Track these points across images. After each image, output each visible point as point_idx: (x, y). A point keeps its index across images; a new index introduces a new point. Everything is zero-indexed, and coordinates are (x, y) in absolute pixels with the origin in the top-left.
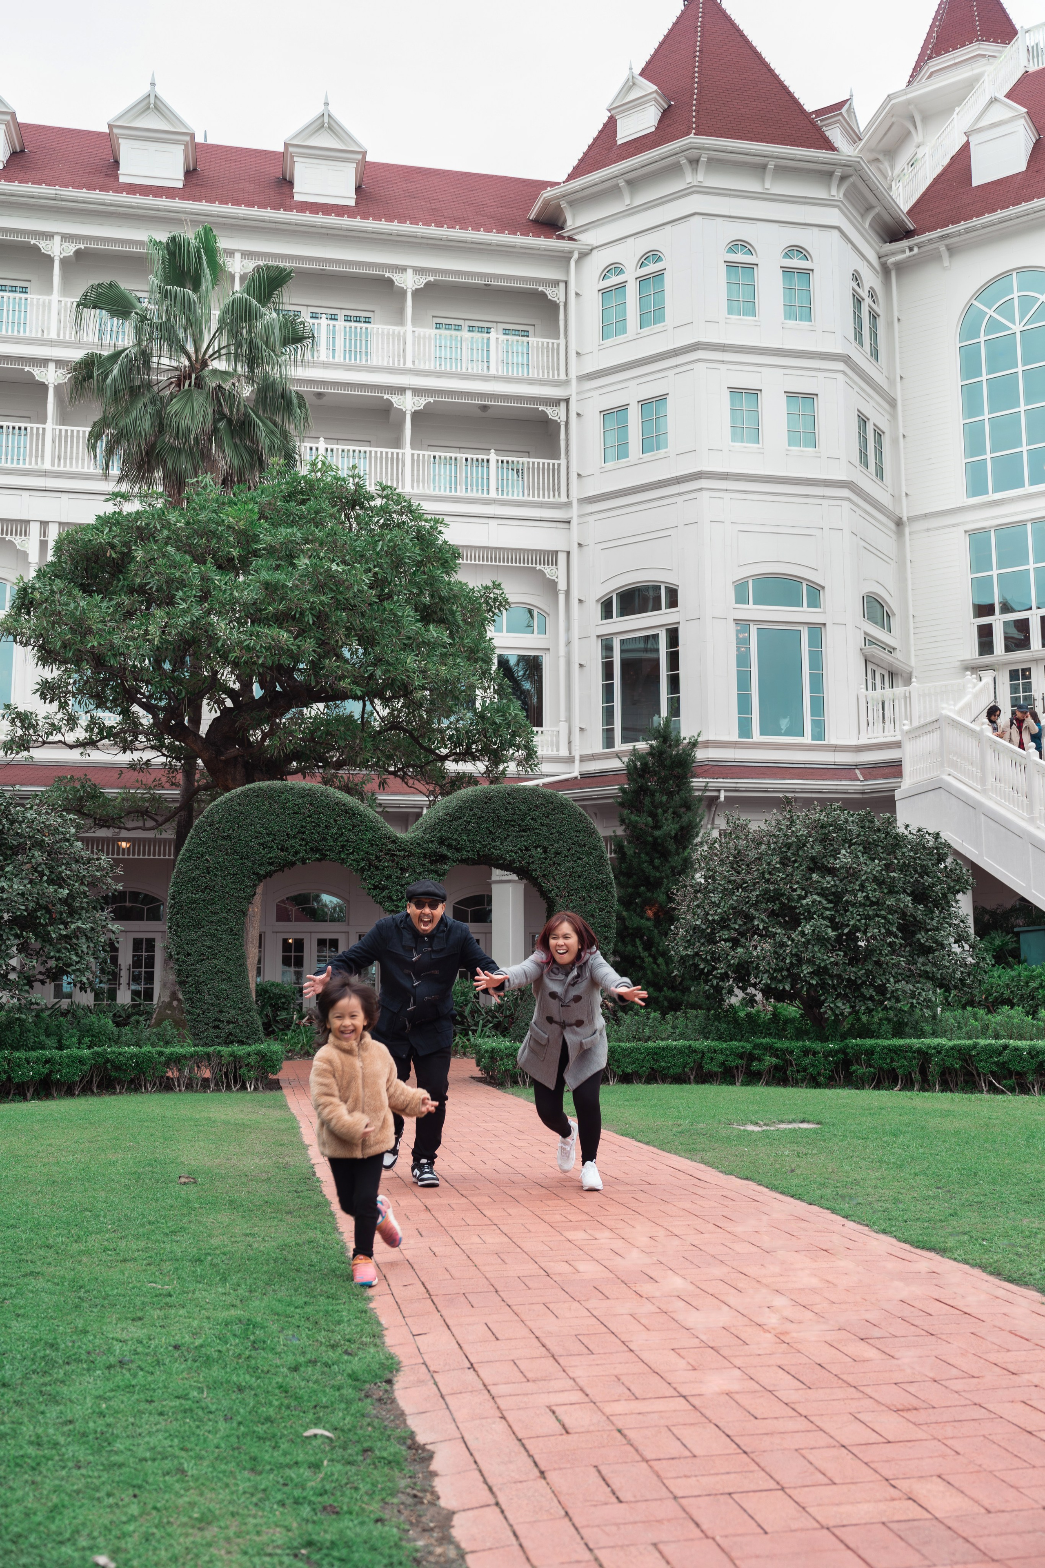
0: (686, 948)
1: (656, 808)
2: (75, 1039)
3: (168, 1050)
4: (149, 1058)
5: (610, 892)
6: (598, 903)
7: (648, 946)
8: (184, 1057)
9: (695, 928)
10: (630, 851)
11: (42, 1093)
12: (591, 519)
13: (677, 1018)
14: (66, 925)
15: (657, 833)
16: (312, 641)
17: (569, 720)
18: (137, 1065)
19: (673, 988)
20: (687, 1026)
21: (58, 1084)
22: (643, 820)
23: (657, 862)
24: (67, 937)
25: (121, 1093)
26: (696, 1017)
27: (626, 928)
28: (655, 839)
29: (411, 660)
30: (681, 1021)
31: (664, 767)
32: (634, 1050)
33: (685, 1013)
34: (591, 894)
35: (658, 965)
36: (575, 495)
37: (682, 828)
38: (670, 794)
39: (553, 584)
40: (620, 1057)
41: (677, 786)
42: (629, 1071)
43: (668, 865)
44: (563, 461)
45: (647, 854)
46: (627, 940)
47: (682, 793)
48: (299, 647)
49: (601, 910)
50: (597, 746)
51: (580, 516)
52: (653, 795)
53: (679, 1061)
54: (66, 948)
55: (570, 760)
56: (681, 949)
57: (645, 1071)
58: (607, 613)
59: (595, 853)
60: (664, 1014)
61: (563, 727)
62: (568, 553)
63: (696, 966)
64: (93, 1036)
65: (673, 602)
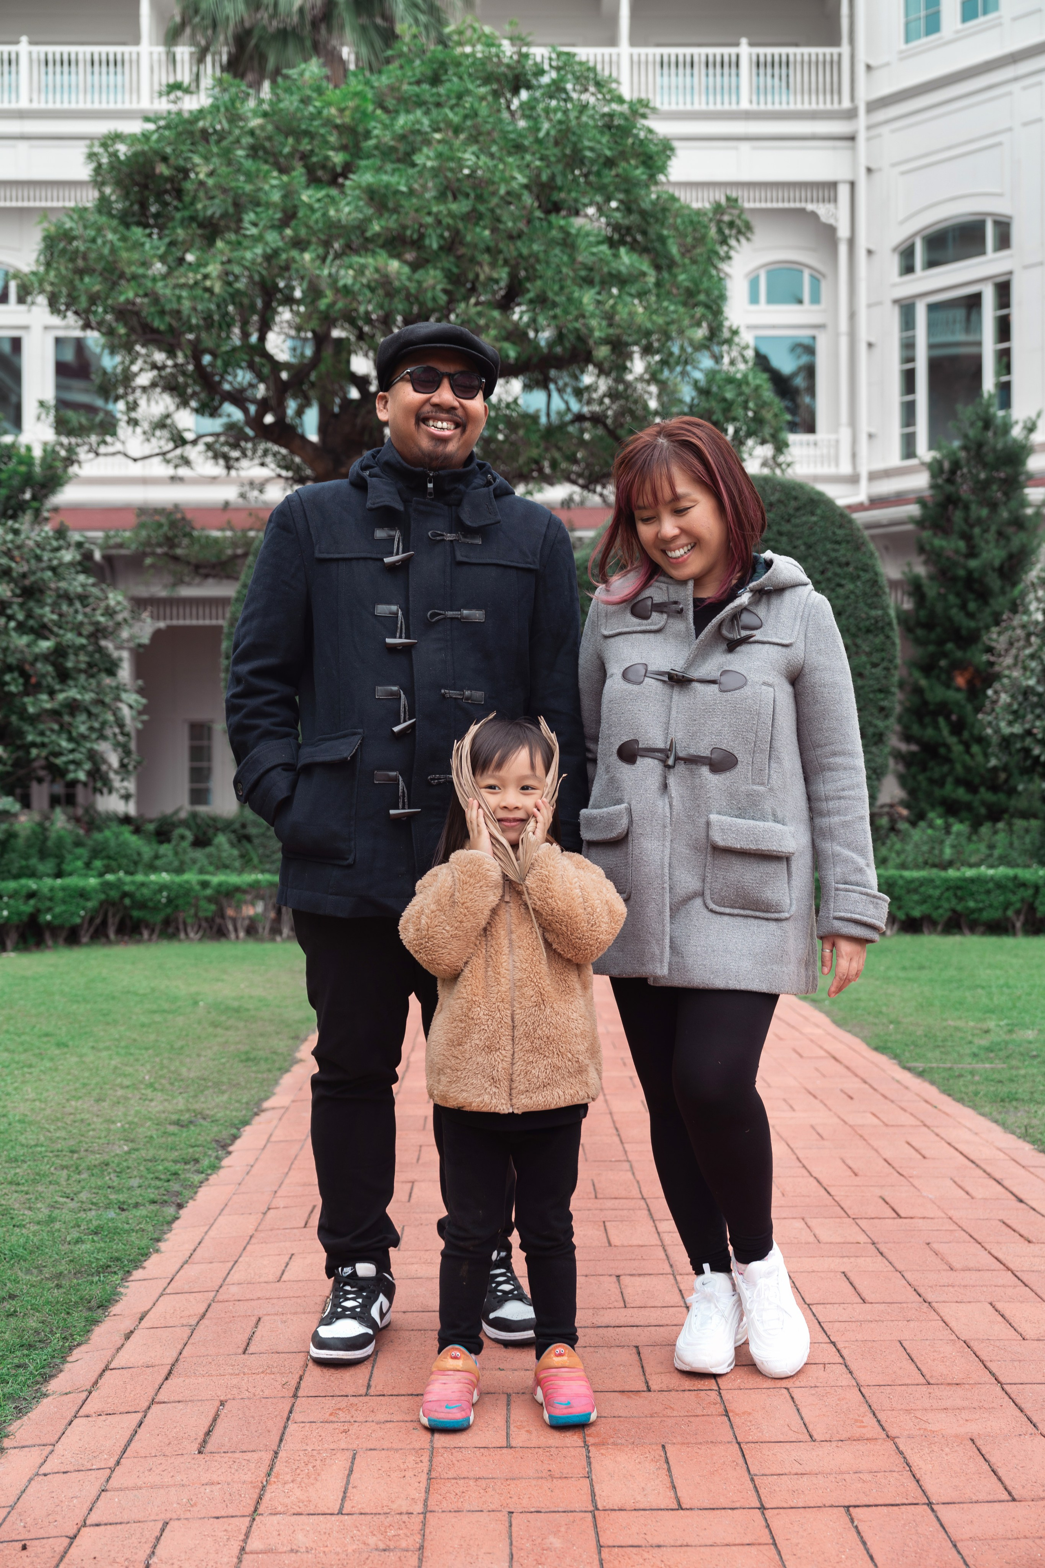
0: (1010, 723)
1: (972, 526)
2: (79, 864)
3: (216, 879)
4: (186, 891)
5: (888, 637)
6: (868, 654)
7: (957, 728)
8: (237, 889)
9: (1027, 692)
10: (932, 591)
11: (31, 941)
12: (885, 130)
13: (995, 832)
14: (52, 693)
15: (973, 564)
16: (439, 274)
17: (853, 423)
18: (170, 900)
19: (994, 788)
20: (1011, 844)
21: (54, 930)
22: (951, 545)
23: (972, 606)
24: (55, 714)
25: (150, 940)
26: (1027, 831)
27: (925, 703)
28: (970, 573)
29: (588, 297)
30: (1001, 838)
31: (985, 465)
32: (923, 882)
33: (1010, 825)
34: (859, 641)
35: (972, 756)
36: (863, 95)
37: (1011, 556)
38: (993, 506)
39: (831, 230)
40: (903, 892)
41: (1006, 494)
42: (916, 913)
43: (988, 610)
44: (845, 49)
45: (958, 595)
46: (927, 720)
47: (1013, 504)
48: (419, 283)
49: (875, 665)
50: (894, 458)
51: (869, 128)
52: (966, 508)
53: (998, 898)
54: (52, 730)
55: (854, 479)
56: (1003, 724)
57: (942, 914)
58: (908, 269)
59: (865, 576)
60: (976, 826)
61: (845, 434)
62: (852, 184)
63: (1027, 751)
64: (109, 857)
65: (1004, 241)
